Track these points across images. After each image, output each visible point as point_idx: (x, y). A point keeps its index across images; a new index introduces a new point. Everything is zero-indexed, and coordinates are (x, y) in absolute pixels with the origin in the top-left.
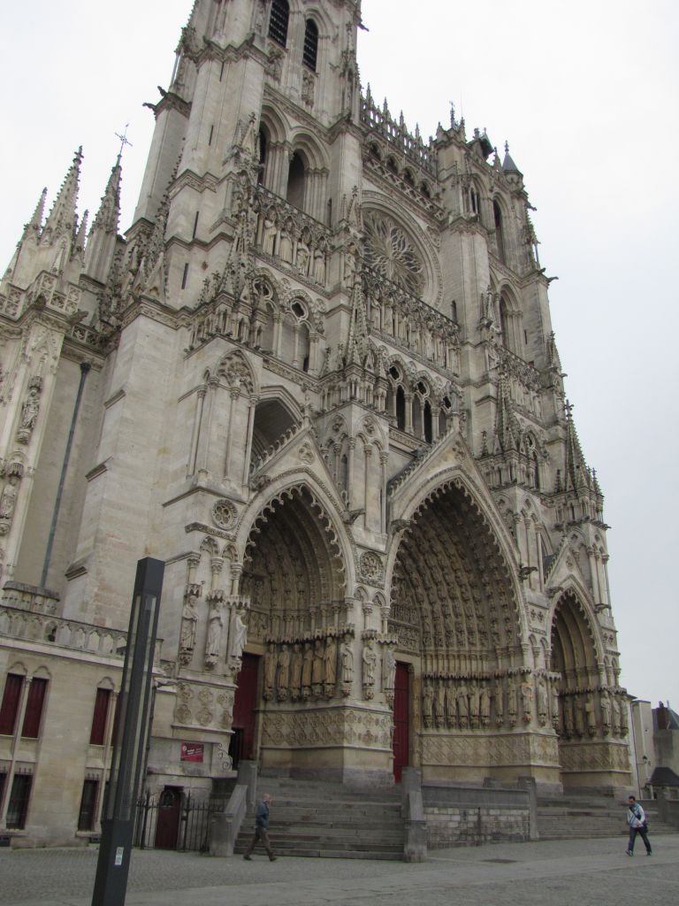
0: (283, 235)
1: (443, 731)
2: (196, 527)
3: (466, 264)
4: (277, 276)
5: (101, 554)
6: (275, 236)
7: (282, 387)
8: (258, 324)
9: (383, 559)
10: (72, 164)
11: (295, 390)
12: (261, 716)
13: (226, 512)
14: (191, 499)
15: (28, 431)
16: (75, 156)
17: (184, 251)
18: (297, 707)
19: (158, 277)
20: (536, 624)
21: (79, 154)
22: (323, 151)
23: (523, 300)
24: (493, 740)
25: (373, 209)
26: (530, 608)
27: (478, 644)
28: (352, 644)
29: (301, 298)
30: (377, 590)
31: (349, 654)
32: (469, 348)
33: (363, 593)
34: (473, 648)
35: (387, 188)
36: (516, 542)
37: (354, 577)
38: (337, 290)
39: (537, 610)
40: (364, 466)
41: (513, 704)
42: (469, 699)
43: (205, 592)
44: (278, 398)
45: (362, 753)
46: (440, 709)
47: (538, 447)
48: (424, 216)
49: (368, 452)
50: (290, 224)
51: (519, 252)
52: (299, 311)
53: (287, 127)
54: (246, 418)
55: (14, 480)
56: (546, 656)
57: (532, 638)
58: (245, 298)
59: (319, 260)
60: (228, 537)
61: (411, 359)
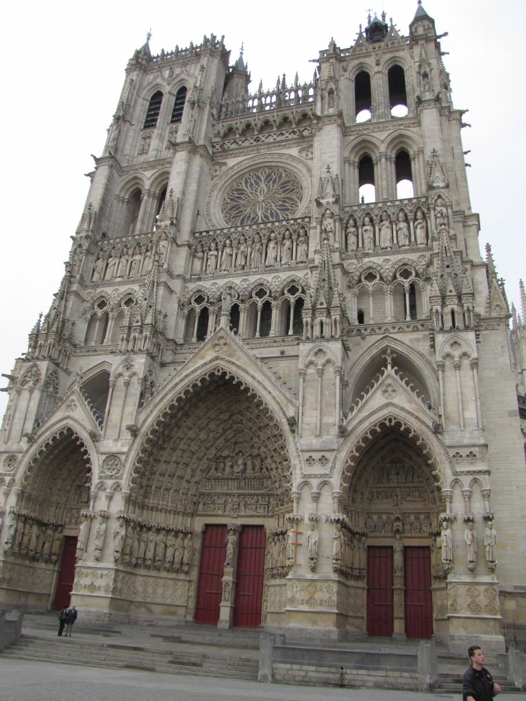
4: (110, 291)
7: (104, 362)
9: (123, 458)
20: (317, 469)
23: (423, 136)
25: (243, 174)
26: (304, 455)
30: (116, 480)
33: (104, 486)
37: (97, 476)
39: (317, 456)
40: (123, 395)
44: (105, 370)
45: (87, 598)
47: (417, 274)
48: (295, 143)
53: (146, 181)
56: (333, 499)
57: (307, 484)
60: (10, 475)
61: (245, 277)
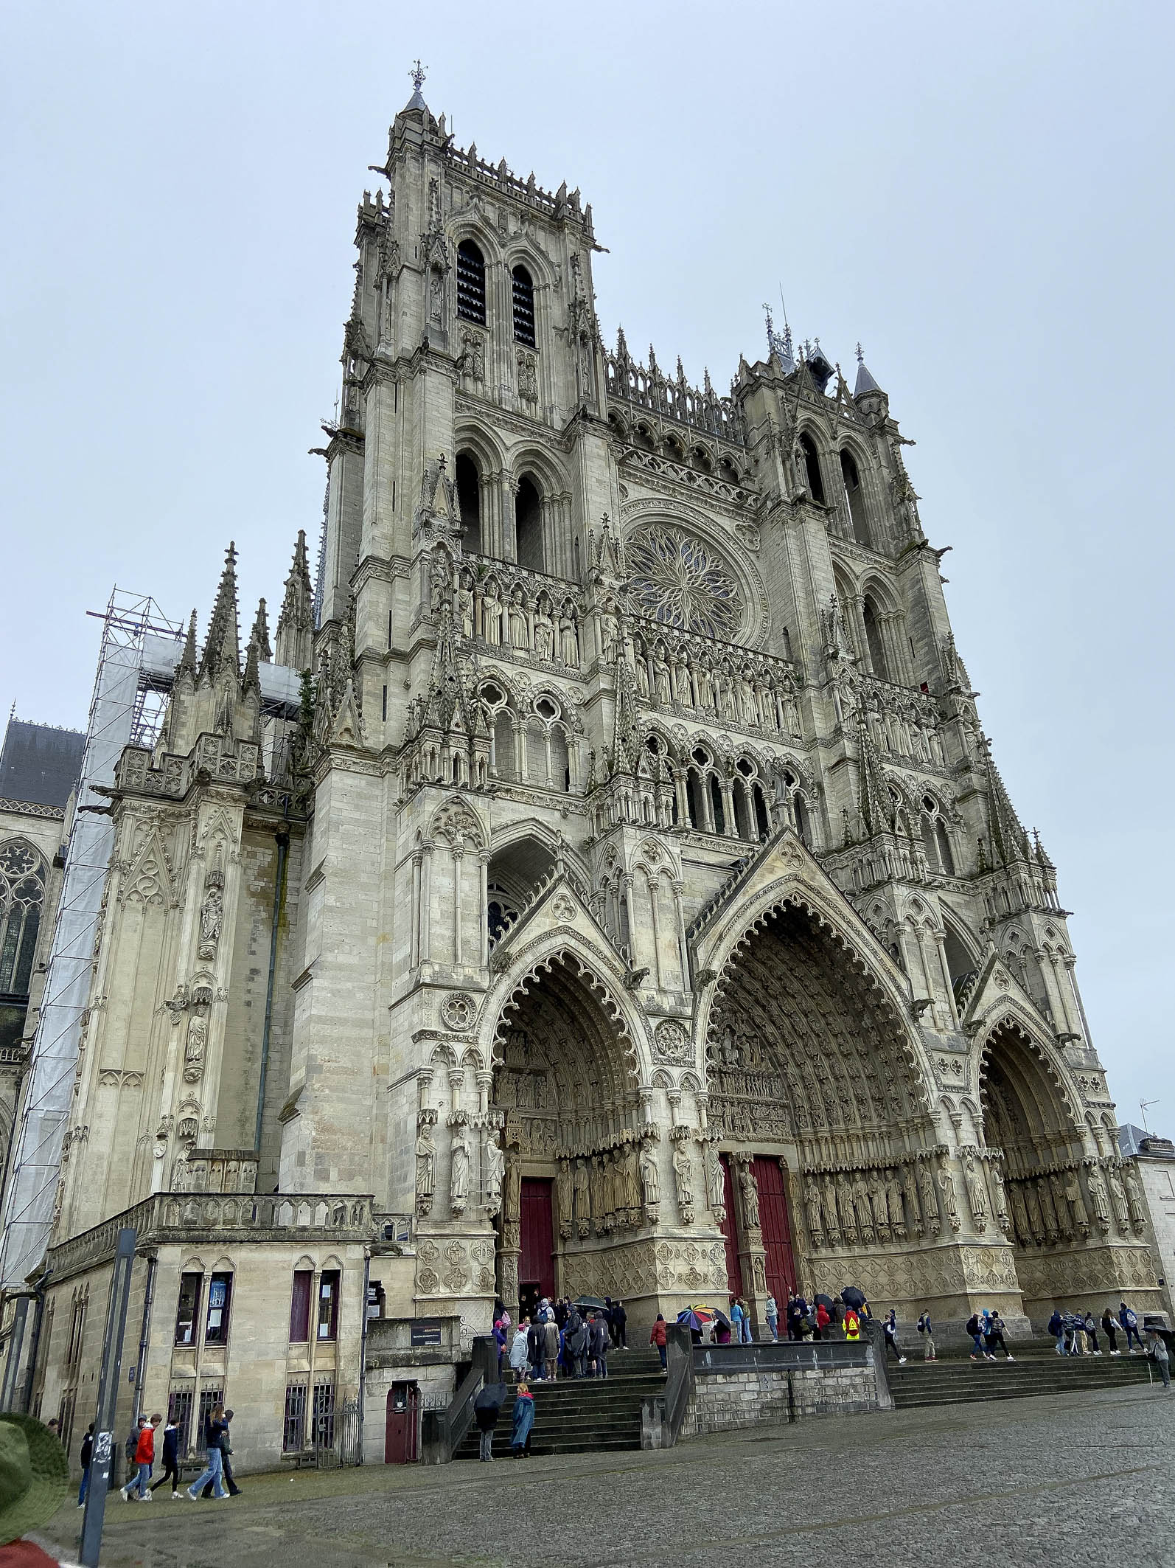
0: (511, 611)
1: (840, 1251)
2: (421, 1035)
3: (796, 571)
4: (509, 671)
5: (316, 1086)
6: (501, 616)
7: (533, 819)
8: (478, 755)
9: (688, 1025)
10: (224, 568)
11: (551, 818)
12: (560, 1260)
13: (462, 1007)
14: (415, 999)
15: (211, 943)
16: (227, 556)
17: (379, 670)
18: (604, 1244)
19: (348, 714)
20: (950, 1079)
21: (232, 552)
22: (560, 467)
23: (902, 593)
24: (914, 1259)
25: (649, 524)
26: (937, 1056)
27: (874, 1116)
28: (654, 1151)
29: (547, 692)
30: (686, 1070)
31: (650, 1165)
32: (812, 693)
33: (665, 1078)
34: (867, 1124)
35: (665, 487)
36: (902, 968)
37: (648, 1059)
38: (595, 669)
39: (949, 1059)
40: (649, 906)
41: (930, 1202)
42: (871, 1199)
43: (443, 1116)
44: (531, 835)
46: (832, 1219)
47: (943, 810)
48: (726, 509)
49: (652, 887)
50: (520, 594)
51: (889, 521)
52: (546, 708)
53: (500, 448)
54: (477, 880)
55: (201, 1009)
56: (975, 1125)
57: (945, 1101)
58: (457, 725)
59: (567, 633)
60: (466, 1040)
61: (723, 732)
